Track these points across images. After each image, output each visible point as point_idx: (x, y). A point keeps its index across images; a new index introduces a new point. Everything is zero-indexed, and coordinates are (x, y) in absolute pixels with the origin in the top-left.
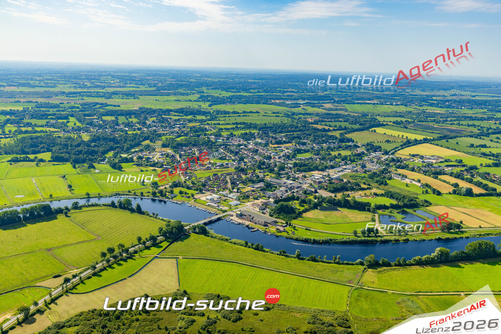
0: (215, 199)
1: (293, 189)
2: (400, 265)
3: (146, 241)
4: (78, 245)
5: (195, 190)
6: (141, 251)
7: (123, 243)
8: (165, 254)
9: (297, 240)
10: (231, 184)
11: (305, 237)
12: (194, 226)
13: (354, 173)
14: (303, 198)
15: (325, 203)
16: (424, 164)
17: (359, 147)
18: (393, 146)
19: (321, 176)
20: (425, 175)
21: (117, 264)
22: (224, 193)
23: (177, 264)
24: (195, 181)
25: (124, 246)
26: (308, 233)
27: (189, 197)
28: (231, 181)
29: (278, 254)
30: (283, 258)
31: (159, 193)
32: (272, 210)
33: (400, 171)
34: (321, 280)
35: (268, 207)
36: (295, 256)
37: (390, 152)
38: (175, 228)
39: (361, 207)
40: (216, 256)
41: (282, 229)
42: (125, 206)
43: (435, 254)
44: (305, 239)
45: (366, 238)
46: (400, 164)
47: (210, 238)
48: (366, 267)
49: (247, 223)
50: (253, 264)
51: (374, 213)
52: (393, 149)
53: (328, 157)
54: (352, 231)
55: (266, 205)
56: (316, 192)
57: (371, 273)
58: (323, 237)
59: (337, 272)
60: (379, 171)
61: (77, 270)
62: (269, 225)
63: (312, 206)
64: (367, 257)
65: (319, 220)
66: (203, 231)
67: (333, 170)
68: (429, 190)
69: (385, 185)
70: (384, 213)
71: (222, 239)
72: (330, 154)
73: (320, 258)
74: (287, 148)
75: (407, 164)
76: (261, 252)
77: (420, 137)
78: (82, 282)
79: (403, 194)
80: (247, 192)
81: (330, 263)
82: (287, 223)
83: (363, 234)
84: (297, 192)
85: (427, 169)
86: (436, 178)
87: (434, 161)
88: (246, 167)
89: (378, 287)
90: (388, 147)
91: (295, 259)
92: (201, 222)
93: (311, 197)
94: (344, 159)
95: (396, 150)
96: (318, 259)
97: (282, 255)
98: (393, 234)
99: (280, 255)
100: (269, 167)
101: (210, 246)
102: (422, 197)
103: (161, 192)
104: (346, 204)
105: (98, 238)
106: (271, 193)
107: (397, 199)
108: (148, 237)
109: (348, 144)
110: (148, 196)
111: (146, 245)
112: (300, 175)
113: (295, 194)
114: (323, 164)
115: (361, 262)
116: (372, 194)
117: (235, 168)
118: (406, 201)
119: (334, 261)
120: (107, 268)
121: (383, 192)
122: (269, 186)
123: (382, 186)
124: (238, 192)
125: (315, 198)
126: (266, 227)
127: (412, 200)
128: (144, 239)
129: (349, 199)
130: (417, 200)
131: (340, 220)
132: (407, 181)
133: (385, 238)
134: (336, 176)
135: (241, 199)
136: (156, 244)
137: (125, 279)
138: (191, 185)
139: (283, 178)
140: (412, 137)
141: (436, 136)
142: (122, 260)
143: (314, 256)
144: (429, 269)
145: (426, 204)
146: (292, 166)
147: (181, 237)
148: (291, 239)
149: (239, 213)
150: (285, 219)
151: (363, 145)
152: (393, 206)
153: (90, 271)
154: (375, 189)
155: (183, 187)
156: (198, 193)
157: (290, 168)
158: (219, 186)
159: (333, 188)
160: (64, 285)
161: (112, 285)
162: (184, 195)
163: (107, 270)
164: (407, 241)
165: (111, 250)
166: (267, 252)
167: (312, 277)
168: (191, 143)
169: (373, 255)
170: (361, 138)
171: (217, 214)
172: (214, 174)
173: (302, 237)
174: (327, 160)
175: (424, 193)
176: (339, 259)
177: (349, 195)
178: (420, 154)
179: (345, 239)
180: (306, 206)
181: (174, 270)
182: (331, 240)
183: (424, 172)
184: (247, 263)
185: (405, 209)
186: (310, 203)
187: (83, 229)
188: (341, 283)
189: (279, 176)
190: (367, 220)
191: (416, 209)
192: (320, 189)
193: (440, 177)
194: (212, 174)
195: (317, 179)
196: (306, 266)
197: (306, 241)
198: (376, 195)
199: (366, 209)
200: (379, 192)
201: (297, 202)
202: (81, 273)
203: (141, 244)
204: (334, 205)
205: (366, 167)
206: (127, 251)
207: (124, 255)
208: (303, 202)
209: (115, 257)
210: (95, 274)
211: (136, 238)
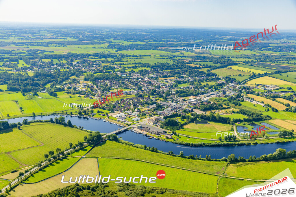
0: (123, 117)
1: (176, 109)
2: (252, 161)
3: (75, 146)
4: (28, 150)
5: (108, 110)
6: (72, 153)
7: (59, 148)
8: (89, 155)
9: (180, 144)
10: (133, 106)
11: (185, 142)
12: (109, 135)
13: (218, 98)
14: (183, 115)
15: (199, 118)
16: (266, 91)
17: (220, 79)
18: (243, 78)
19: (195, 100)
20: (267, 98)
21: (56, 162)
22: (129, 112)
23: (98, 162)
24: (108, 104)
25: (60, 150)
26: (188, 139)
27: (104, 115)
28: (133, 103)
29: (167, 154)
30: (171, 157)
31: (83, 112)
32: (162, 124)
33: (249, 96)
34: (198, 172)
35: (159, 121)
36: (179, 155)
37: (241, 82)
38: (96, 137)
39: (224, 121)
40: (125, 156)
41: (169, 137)
42: (60, 122)
43: (276, 153)
44: (186, 144)
45: (228, 143)
46: (249, 91)
47: (120, 143)
48: (229, 163)
49: (145, 133)
50: (150, 161)
51: (233, 125)
52: (244, 81)
53: (200, 86)
54: (218, 138)
55: (158, 120)
56: (192, 111)
57: (232, 166)
58: (198, 142)
59: (209, 166)
60: (235, 96)
61: (28, 167)
62: (160, 134)
63: (190, 120)
64: (229, 156)
65: (195, 130)
66: (115, 139)
67: (203, 95)
68: (270, 109)
69: (239, 105)
70: (240, 125)
71: (129, 144)
72: (201, 84)
73: (197, 157)
74: (171, 80)
75: (254, 90)
76: (156, 153)
77: (262, 72)
78: (32, 175)
79: (252, 111)
80: (144, 111)
81: (204, 160)
82: (173, 133)
83: (225, 140)
84: (179, 111)
85: (268, 94)
86: (274, 100)
87: (272, 89)
88: (143, 94)
89: (237, 176)
90: (241, 79)
91: (179, 158)
92: (114, 133)
93: (189, 114)
94: (211, 87)
95: (246, 81)
96: (196, 157)
97: (171, 155)
98: (246, 140)
99: (169, 155)
100: (159, 94)
101: (120, 149)
102: (265, 114)
103: (85, 112)
104: (213, 119)
105: (42, 144)
106: (161, 112)
107: (248, 115)
108: (77, 144)
109: (213, 77)
110: (76, 115)
111: (76, 149)
112: (181, 99)
113: (178, 112)
114: (196, 91)
115: (225, 159)
116: (231, 112)
117: (136, 95)
118: (254, 116)
119: (207, 159)
120: (49, 166)
121: (238, 110)
122: (160, 107)
123: (238, 106)
124: (138, 111)
125: (192, 115)
126: (159, 136)
127: (258, 116)
128: (74, 145)
129: (215, 115)
130: (262, 116)
131: (209, 130)
132: (254, 102)
133: (241, 142)
134: (205, 99)
135: (141, 116)
136: (82, 148)
137: (62, 173)
138: (106, 107)
139: (169, 101)
140: (257, 72)
141: (273, 71)
142: (59, 159)
143: (192, 155)
144: (272, 163)
145: (268, 118)
146: (175, 93)
147: (99, 143)
148: (176, 143)
149: (139, 126)
150: (172, 130)
151: (223, 78)
152: (245, 120)
153: (37, 167)
154: (232, 108)
155: (100, 108)
156: (110, 112)
157: (174, 94)
158: (125, 107)
159: (204, 108)
160: (20, 178)
161: (53, 178)
162: (101, 114)
163: (49, 167)
164: (256, 144)
165: (51, 153)
166: (160, 153)
167: (192, 170)
168: (104, 78)
169: (233, 154)
170: (222, 73)
171: (124, 127)
172: (121, 99)
173: (183, 142)
174: (199, 88)
175: (267, 110)
176: (210, 157)
177: (215, 113)
178: (263, 84)
179: (214, 143)
180: (186, 121)
181: (96, 166)
182: (204, 144)
183: (265, 96)
184: (147, 161)
185: (254, 122)
186: (188, 119)
187: (31, 138)
188: (212, 174)
189: (166, 100)
190: (228, 129)
191: (261, 122)
192: (195, 109)
193: (277, 99)
194: (120, 99)
195: (193, 102)
196: (187, 162)
197: (187, 145)
198: (233, 112)
199: (227, 122)
200: (235, 110)
201: (179, 118)
202: (31, 169)
203: (72, 148)
204: (205, 120)
205: (226, 93)
206: (62, 153)
207: (61, 156)
208: (184, 118)
209: (54, 158)
210: (40, 170)
211: (69, 144)
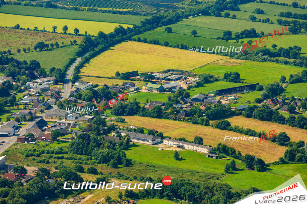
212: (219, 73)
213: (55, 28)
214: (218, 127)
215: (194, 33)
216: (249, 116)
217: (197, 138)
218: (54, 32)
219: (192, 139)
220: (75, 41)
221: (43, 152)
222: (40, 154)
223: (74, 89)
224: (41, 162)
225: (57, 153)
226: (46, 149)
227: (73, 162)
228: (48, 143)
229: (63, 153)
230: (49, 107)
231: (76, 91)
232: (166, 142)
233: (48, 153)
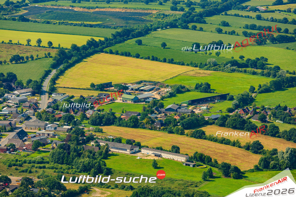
212: (191, 84)
213: (29, 41)
214: (194, 136)
215: (164, 45)
216: (222, 125)
217: (174, 147)
218: (28, 45)
219: (169, 148)
220: (49, 54)
221: (25, 162)
222: (22, 164)
223: (51, 100)
224: (23, 171)
225: (38, 163)
226: (27, 159)
227: (55, 172)
228: (29, 153)
229: (44, 163)
230: (28, 118)
231: (53, 102)
232: (143, 151)
233: (30, 163)
